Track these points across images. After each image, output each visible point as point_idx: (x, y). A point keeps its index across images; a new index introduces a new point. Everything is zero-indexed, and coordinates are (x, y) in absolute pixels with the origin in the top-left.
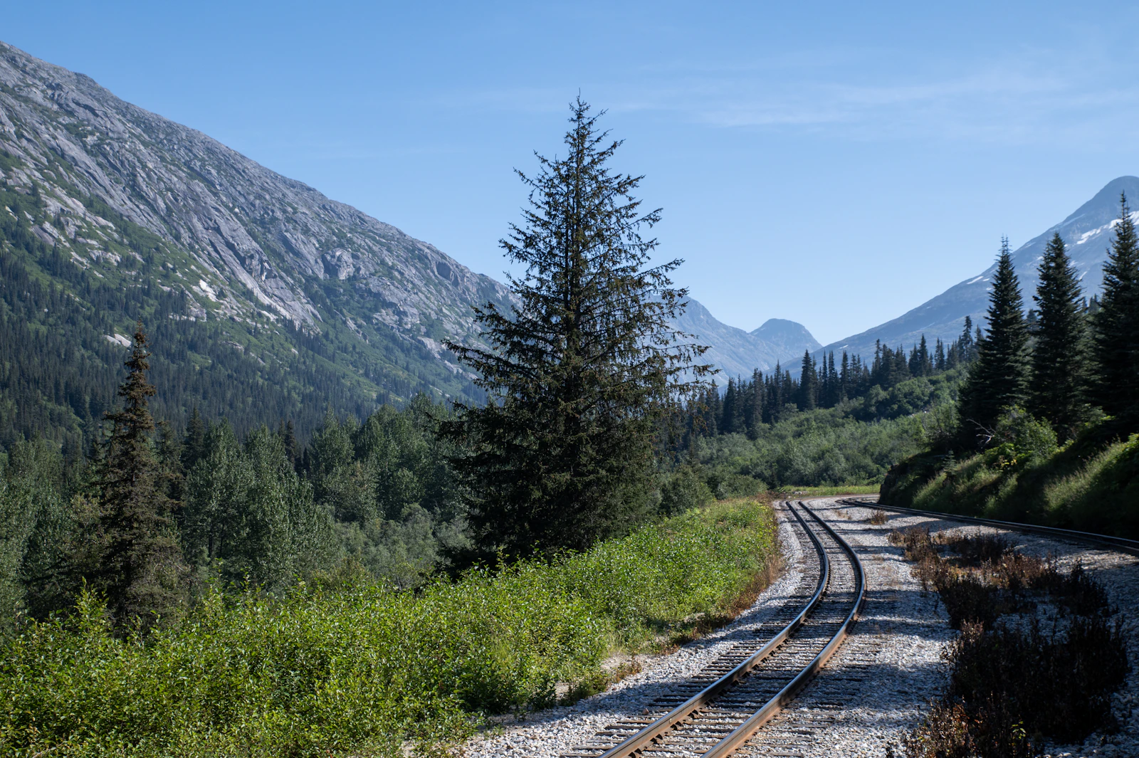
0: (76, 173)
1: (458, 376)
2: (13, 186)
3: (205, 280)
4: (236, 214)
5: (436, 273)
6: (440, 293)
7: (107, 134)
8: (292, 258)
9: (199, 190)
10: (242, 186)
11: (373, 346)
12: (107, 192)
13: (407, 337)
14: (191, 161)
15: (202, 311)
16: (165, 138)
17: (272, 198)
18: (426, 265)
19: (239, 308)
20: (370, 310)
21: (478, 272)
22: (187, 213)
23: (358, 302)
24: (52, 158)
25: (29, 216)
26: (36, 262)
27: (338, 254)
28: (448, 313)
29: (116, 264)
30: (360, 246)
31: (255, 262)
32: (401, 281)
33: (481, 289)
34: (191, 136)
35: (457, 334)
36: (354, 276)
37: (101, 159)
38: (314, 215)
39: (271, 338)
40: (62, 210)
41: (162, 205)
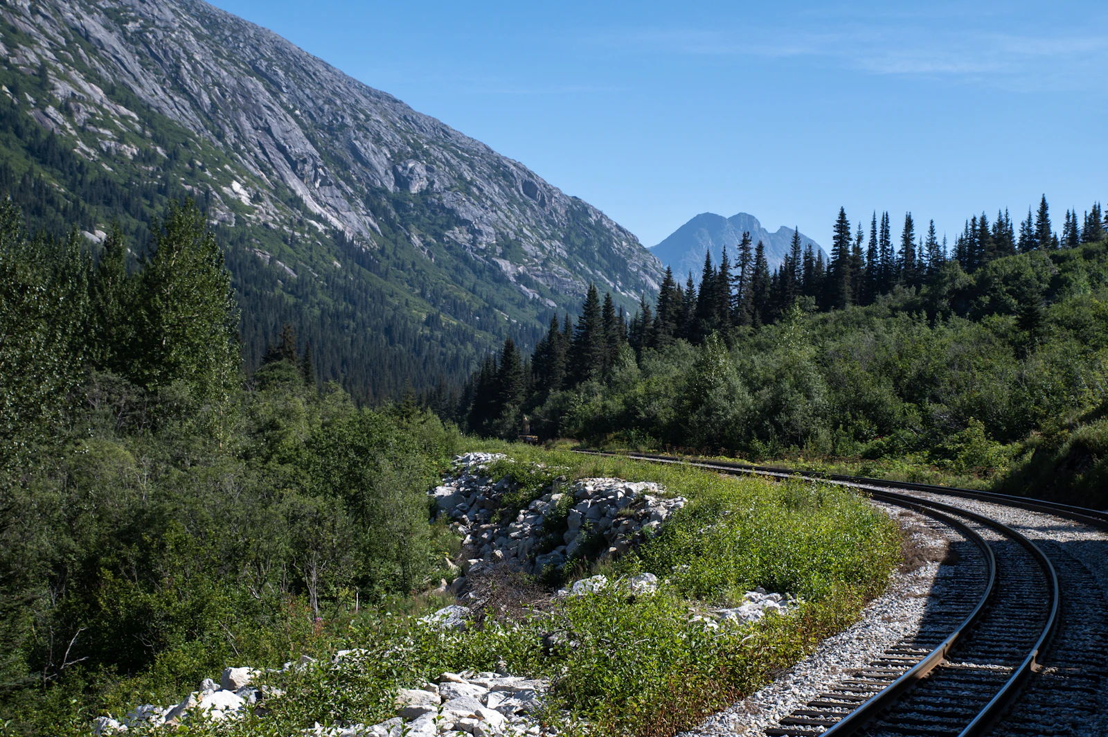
0: (100, 58)
1: (534, 302)
2: (17, 65)
3: (239, 182)
4: (295, 117)
5: (522, 192)
6: (524, 212)
7: (154, 22)
8: (359, 168)
9: (251, 86)
10: (311, 89)
11: (439, 265)
12: (136, 80)
13: (480, 258)
14: (257, 60)
15: (230, 215)
16: (231, 36)
17: (343, 103)
18: (511, 182)
19: (276, 214)
20: (442, 227)
21: (570, 194)
22: (235, 110)
23: (429, 218)
24: (72, 38)
25: (30, 99)
26: (23, 147)
27: (410, 165)
28: (529, 234)
29: (131, 157)
30: (436, 158)
31: (308, 168)
32: (479, 197)
33: (570, 211)
34: (260, 35)
35: (536, 257)
36: (427, 190)
37: (141, 48)
38: (389, 124)
39: (311, 249)
40: (73, 94)
41: (207, 100)
